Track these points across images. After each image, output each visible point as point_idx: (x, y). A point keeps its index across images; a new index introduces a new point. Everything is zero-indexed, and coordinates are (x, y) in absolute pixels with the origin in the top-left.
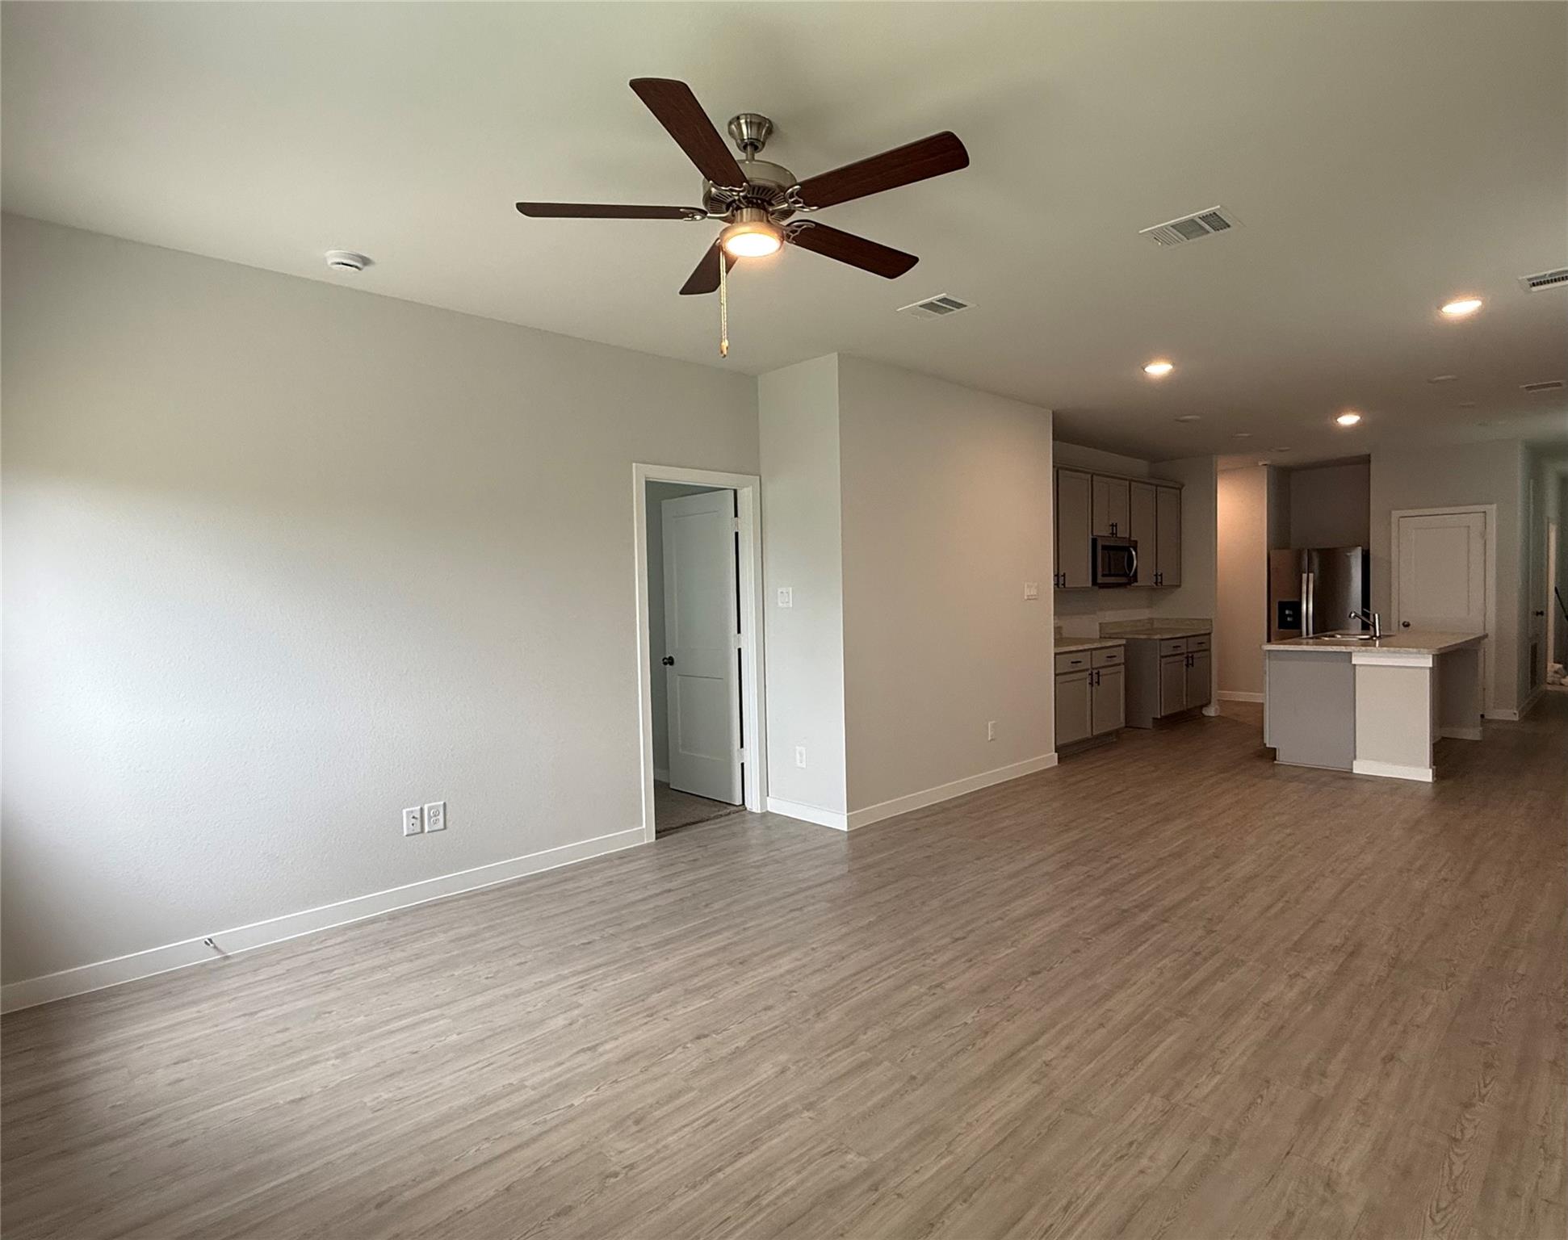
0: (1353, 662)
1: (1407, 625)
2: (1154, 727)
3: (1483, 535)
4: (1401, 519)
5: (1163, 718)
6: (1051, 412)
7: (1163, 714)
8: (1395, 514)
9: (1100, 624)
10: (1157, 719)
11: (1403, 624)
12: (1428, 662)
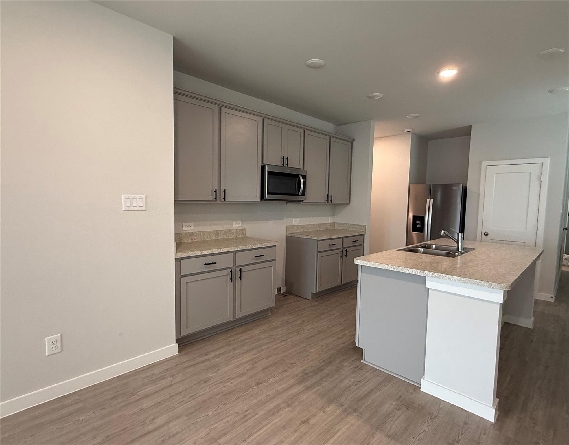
0: (427, 286)
1: (486, 234)
2: (312, 299)
3: (540, 178)
4: (487, 166)
5: (318, 293)
6: (172, 37)
7: (317, 291)
8: (484, 164)
9: (286, 226)
10: (314, 293)
11: (484, 234)
12: (499, 297)
